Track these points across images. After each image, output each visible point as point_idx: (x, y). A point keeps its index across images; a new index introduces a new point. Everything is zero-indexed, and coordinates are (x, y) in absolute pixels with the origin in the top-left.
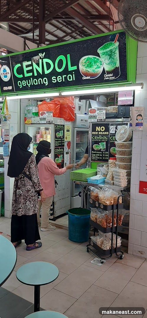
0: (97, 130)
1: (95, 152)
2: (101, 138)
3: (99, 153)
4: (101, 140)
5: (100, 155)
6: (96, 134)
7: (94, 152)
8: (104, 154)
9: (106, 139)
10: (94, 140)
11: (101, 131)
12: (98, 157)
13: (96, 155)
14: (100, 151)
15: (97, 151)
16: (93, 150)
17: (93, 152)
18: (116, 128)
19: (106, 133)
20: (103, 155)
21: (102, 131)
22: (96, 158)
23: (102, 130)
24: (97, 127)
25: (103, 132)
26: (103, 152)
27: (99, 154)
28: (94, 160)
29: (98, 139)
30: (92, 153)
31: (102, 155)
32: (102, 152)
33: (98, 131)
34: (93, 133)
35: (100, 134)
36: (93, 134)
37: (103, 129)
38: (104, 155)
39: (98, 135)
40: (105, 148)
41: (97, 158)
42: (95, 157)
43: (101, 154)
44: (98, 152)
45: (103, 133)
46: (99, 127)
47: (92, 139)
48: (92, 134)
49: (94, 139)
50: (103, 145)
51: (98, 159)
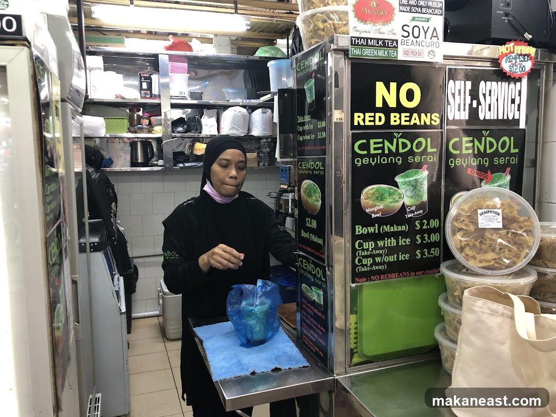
0: (379, 104)
1: (371, 230)
2: (404, 145)
3: (395, 229)
4: (405, 156)
5: (401, 242)
6: (378, 123)
7: (364, 231)
8: (422, 232)
9: (429, 150)
10: (366, 161)
11: (400, 109)
12: (391, 251)
13: (380, 243)
14: (400, 216)
15: (381, 221)
16: (360, 216)
17: (359, 230)
18: (474, 94)
19: (425, 119)
20: (414, 240)
21: (406, 110)
22: (378, 259)
23: (405, 103)
24: (380, 87)
25: (411, 111)
26: (417, 223)
27: (395, 235)
28: (368, 276)
29: (388, 156)
30: (355, 237)
31: (408, 240)
32: (411, 222)
33: (386, 110)
34: (358, 118)
35: (400, 126)
36: (359, 127)
37: (410, 95)
38: (422, 238)
39: (386, 132)
40: (425, 198)
41: (387, 259)
42: (373, 256)
43: (404, 234)
44: (387, 229)
45: (415, 119)
46: (393, 85)
47: (355, 155)
48: (353, 127)
49: (369, 155)
50: (415, 186)
51: (389, 263)
